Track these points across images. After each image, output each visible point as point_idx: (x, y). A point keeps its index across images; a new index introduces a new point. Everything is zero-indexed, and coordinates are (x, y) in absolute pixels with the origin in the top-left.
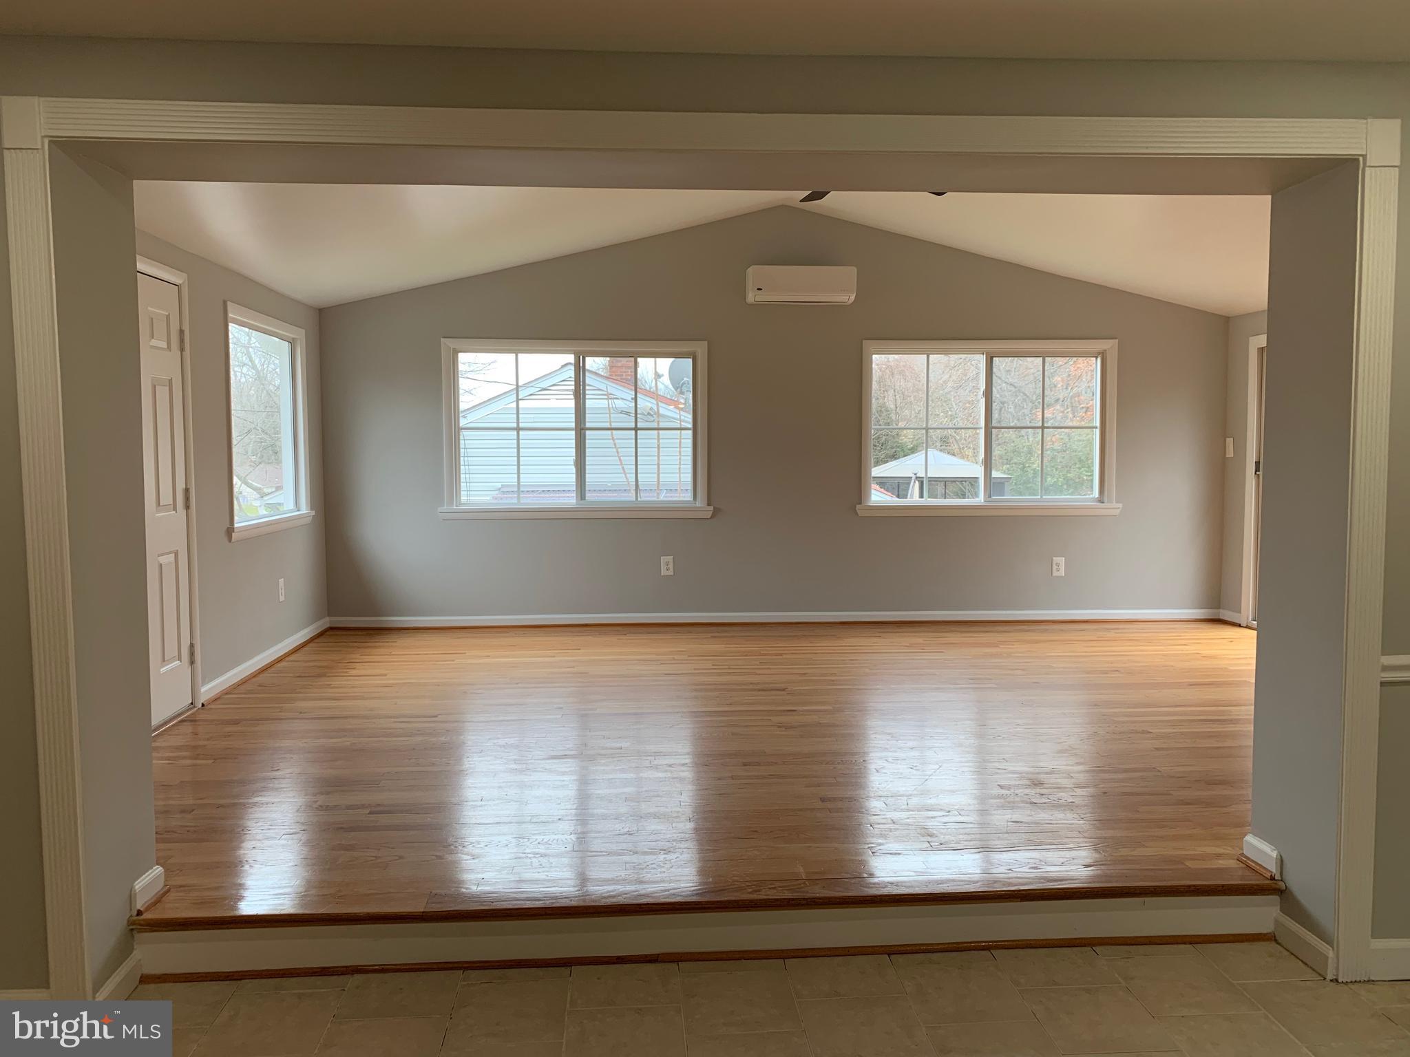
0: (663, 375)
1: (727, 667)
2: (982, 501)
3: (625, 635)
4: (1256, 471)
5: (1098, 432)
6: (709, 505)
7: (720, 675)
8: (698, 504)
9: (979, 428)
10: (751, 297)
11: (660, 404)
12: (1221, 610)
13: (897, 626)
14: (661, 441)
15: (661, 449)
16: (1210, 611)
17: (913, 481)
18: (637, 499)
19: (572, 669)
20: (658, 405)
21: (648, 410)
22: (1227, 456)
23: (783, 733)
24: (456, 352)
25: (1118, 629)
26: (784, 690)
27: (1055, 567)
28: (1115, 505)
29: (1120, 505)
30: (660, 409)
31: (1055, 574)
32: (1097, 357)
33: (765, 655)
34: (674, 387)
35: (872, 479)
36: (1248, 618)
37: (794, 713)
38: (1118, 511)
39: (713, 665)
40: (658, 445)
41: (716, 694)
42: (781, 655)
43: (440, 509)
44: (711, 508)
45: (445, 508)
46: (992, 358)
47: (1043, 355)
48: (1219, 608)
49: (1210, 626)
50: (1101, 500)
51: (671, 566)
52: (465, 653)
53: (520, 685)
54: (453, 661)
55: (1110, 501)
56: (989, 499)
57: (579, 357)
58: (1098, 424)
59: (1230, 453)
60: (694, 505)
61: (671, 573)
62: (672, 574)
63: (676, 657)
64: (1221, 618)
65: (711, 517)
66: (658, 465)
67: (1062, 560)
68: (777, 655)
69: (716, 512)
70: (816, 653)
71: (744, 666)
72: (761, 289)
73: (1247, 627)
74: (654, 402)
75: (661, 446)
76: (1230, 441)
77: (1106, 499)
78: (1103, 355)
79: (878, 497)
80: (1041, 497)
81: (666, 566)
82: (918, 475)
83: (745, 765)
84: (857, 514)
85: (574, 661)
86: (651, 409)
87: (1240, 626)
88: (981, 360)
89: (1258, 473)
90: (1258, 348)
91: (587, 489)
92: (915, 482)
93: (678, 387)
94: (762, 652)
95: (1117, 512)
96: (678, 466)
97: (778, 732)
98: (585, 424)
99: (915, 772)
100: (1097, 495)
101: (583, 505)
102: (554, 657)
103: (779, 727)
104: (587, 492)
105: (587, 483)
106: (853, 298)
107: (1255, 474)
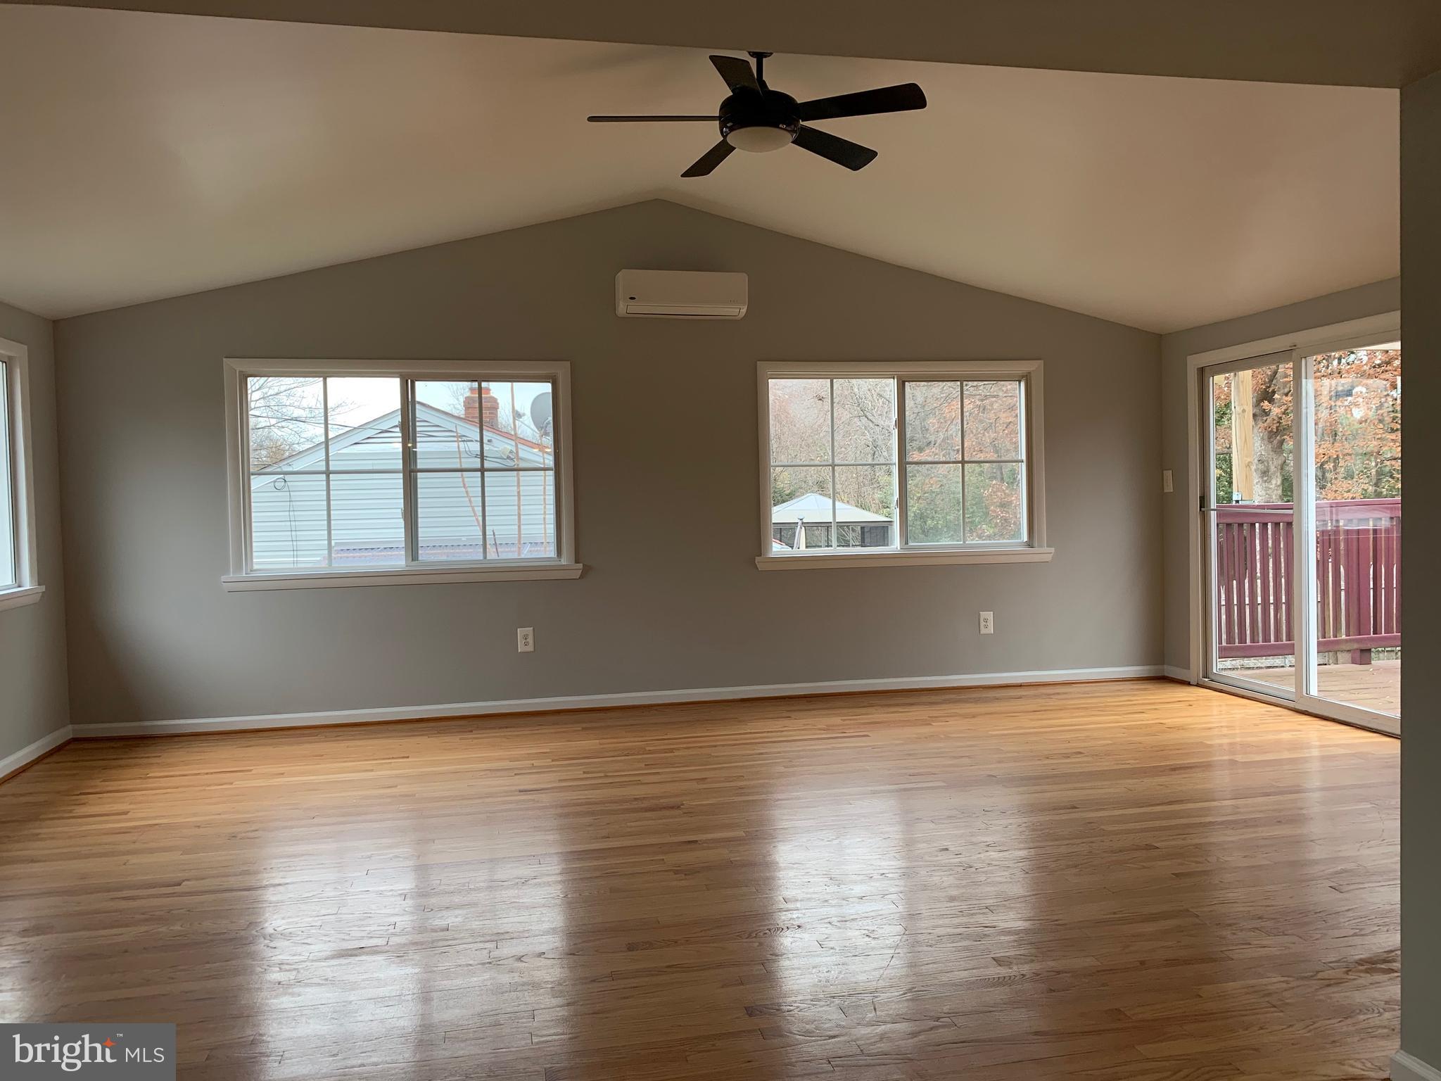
0: (524, 415)
1: (602, 775)
2: (899, 548)
3: (472, 731)
4: (1201, 507)
5: (1024, 466)
6: (577, 562)
7: (594, 787)
8: (564, 561)
9: (891, 464)
10: (622, 308)
11: (520, 446)
12: (1165, 667)
13: (807, 702)
14: (521, 488)
15: (522, 498)
16: (1156, 667)
17: (799, 527)
18: (485, 557)
19: (394, 790)
20: (517, 446)
21: (507, 453)
22: (1165, 491)
23: (684, 883)
24: (244, 378)
25: (1058, 694)
26: (678, 807)
27: (982, 623)
28: (1046, 549)
29: (1052, 550)
30: (520, 451)
31: (983, 631)
32: (1020, 381)
33: (650, 752)
34: (537, 428)
35: (772, 525)
36: (1198, 675)
37: (693, 846)
38: (1051, 556)
39: (584, 773)
40: (519, 492)
41: (588, 820)
42: (671, 751)
43: (224, 578)
44: (580, 566)
45: (231, 576)
46: (904, 383)
47: (962, 379)
48: (1163, 663)
49: (1157, 686)
50: (1030, 544)
51: (530, 640)
52: (251, 770)
53: (316, 820)
54: (232, 784)
55: (1040, 546)
56: (906, 546)
57: (407, 381)
58: (1024, 458)
59: (1169, 488)
60: (559, 563)
61: (530, 648)
62: (532, 649)
63: (536, 763)
64: (1166, 674)
65: (582, 577)
66: (519, 515)
67: (989, 615)
68: (665, 751)
69: (586, 571)
70: (715, 746)
71: (623, 771)
72: (634, 298)
73: (1198, 685)
74: (513, 443)
75: (521, 494)
76: (1168, 474)
77: (1036, 544)
78: (1027, 378)
79: (777, 549)
80: (964, 542)
81: (525, 639)
82: (804, 521)
83: (631, 947)
84: (757, 569)
85: (397, 776)
86: (511, 452)
87: (1188, 684)
88: (891, 385)
89: (1203, 509)
90: (1198, 369)
91: (420, 545)
92: (801, 528)
93: (539, 425)
94: (647, 748)
95: (1048, 558)
96: (542, 516)
97: (675, 883)
98: (416, 466)
99: (874, 943)
100: (1026, 539)
101: (415, 566)
102: (372, 770)
103: (676, 872)
104: (420, 548)
105: (419, 539)
106: (744, 310)
107: (1200, 510)
